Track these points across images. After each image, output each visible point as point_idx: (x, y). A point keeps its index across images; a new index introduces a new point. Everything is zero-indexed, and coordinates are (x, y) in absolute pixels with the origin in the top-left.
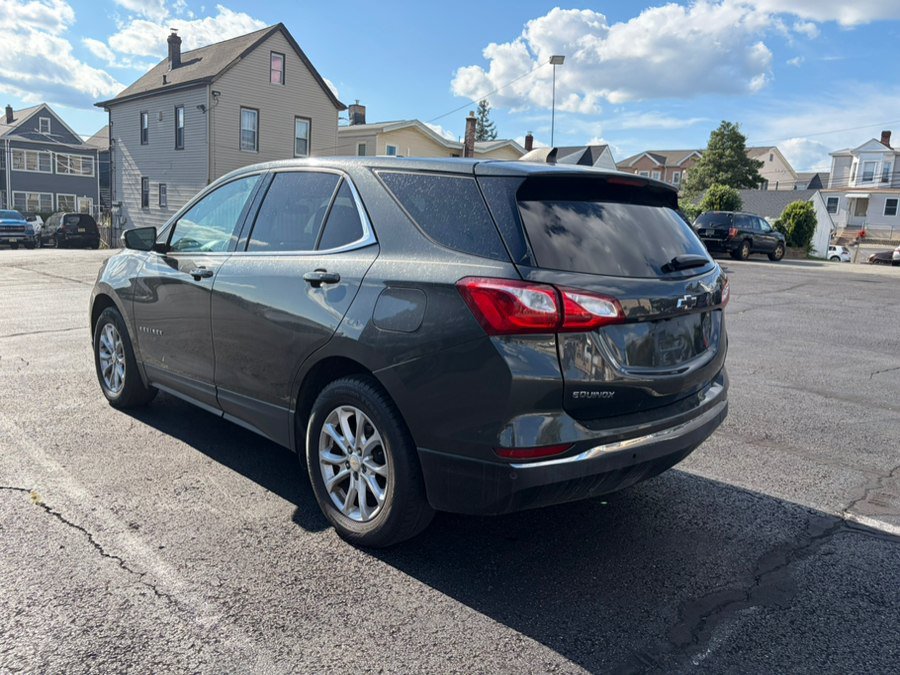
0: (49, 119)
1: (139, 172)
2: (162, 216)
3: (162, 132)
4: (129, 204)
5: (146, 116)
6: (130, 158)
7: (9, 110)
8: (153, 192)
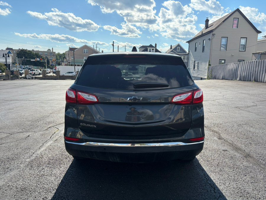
0: (178, 47)
1: (193, 59)
2: (197, 71)
3: (199, 47)
4: (191, 68)
5: (197, 44)
6: (192, 56)
7: (171, 46)
8: (196, 65)
